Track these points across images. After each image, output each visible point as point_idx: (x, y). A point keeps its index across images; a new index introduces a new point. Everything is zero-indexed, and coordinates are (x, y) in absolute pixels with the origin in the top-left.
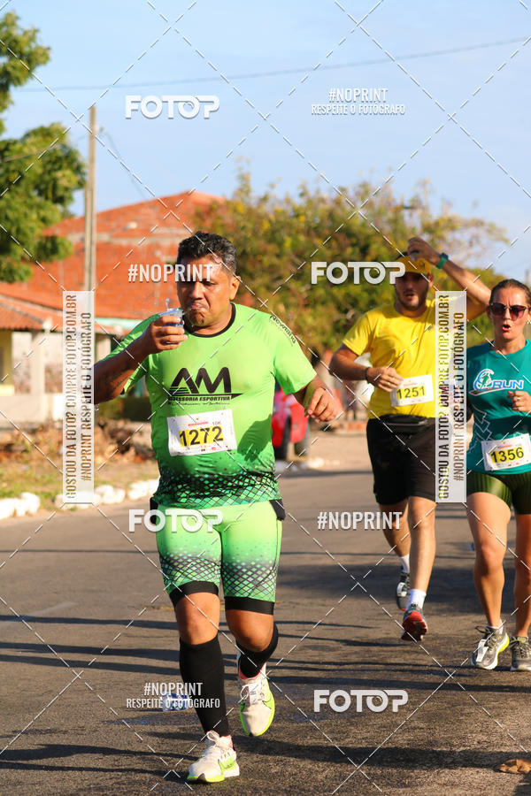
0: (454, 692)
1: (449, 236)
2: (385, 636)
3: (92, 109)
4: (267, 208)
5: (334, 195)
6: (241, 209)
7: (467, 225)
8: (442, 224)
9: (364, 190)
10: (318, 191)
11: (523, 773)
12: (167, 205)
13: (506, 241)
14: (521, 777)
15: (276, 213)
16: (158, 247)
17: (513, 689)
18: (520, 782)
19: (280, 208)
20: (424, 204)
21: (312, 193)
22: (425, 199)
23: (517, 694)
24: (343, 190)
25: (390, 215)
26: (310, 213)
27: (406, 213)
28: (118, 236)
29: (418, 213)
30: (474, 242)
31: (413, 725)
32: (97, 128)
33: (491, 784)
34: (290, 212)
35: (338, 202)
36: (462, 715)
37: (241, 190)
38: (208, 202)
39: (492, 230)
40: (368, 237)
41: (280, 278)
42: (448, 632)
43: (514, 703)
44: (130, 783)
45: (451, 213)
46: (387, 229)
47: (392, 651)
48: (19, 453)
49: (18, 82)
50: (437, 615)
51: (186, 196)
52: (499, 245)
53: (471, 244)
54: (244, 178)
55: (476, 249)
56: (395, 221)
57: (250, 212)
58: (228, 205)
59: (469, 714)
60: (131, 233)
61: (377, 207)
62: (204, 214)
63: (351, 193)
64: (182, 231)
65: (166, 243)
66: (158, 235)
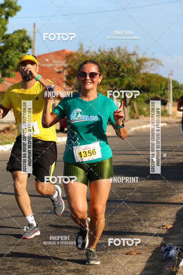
0: (146, 204)
1: (145, 63)
2: (125, 187)
3: (34, 24)
4: (88, 55)
5: (109, 50)
6: (80, 55)
7: (150, 60)
8: (143, 60)
9: (119, 49)
10: (104, 49)
12: (58, 54)
13: (162, 65)
14: (167, 230)
15: (91, 56)
16: (55, 66)
17: (164, 203)
18: (167, 231)
19: (92, 54)
20: (137, 54)
21: (102, 50)
22: (137, 52)
23: (166, 205)
24: (112, 49)
25: (126, 57)
26: (102, 56)
27: (131, 56)
28: (42, 63)
29: (135, 56)
30: (152, 65)
31: (133, 214)
32: (36, 29)
34: (95, 56)
35: (110, 53)
36: (149, 211)
37: (80, 49)
38: (70, 53)
39: (158, 61)
40: (120, 64)
42: (144, 186)
43: (164, 208)
44: (46, 232)
45: (146, 56)
46: (126, 61)
47: (127, 192)
48: (11, 130)
49: (12, 16)
50: (141, 180)
51: (63, 51)
52: (160, 66)
53: (151, 66)
54: (81, 45)
55: (153, 67)
56: (129, 60)
57: (83, 56)
58: (77, 54)
59: (151, 211)
60: (46, 62)
61: (122, 55)
62: (69, 56)
63: (114, 50)
64: (62, 62)
65: (57, 65)
66: (54, 63)
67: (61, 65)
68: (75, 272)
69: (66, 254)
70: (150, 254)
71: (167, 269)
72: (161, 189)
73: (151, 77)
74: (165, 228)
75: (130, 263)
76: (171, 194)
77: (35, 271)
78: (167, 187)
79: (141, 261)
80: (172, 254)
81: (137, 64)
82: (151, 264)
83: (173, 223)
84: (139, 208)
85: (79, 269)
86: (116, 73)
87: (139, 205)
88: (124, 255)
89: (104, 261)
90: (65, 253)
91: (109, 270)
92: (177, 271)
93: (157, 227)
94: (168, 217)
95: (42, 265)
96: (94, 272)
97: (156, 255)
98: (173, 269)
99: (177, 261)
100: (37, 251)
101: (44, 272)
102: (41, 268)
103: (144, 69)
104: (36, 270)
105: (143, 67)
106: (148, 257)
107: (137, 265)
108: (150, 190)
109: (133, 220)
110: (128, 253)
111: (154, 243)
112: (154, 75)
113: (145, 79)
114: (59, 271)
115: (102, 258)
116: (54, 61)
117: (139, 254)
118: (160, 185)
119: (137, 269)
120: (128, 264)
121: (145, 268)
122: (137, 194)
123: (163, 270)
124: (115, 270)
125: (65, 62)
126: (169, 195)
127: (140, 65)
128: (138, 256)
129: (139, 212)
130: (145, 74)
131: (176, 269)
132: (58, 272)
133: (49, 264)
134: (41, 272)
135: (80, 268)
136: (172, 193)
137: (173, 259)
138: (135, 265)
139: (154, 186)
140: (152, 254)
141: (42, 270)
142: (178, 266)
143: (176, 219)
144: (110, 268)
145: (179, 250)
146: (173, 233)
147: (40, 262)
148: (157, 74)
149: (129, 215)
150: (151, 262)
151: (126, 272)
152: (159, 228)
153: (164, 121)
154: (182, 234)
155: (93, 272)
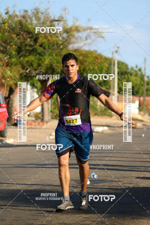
1: (76, 34)
5: (22, 14)
7: (84, 29)
9: (37, 11)
10: (14, 12)
13: (103, 38)
21: (11, 13)
24: (26, 11)
26: (10, 22)
27: (56, 23)
29: (61, 23)
30: (88, 37)
45: (77, 24)
53: (86, 38)
55: (89, 41)
63: (30, 13)
81: (65, 35)
86: (31, 49)
103: (74, 43)
105: (73, 40)
112: (91, 53)
127: (68, 37)
139: (87, 222)
148: (96, 51)
153: (104, 124)
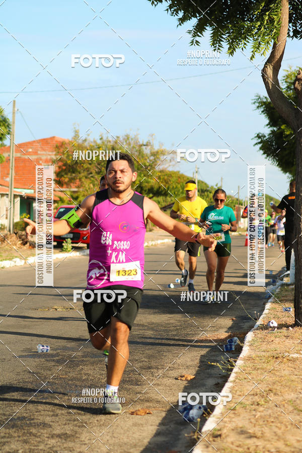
0: (159, 346)
1: (162, 158)
3: (14, 102)
4: (86, 144)
5: (114, 139)
7: (169, 153)
8: (160, 152)
9: (127, 138)
10: (107, 138)
11: (187, 380)
12: (45, 142)
14: (186, 382)
15: (90, 146)
16: (41, 160)
18: (186, 384)
19: (92, 144)
20: (152, 144)
21: (105, 138)
22: (152, 142)
23: (186, 348)
24: (118, 137)
25: (137, 148)
26: (104, 146)
27: (144, 148)
28: (24, 154)
29: (149, 147)
30: (172, 160)
31: (142, 360)
32: (16, 109)
33: (174, 385)
34: (96, 146)
35: (116, 142)
36: (163, 356)
37: (75, 137)
38: (62, 141)
41: (91, 173)
42: (157, 321)
43: (184, 351)
45: (163, 148)
46: (136, 154)
51: (53, 138)
54: (76, 132)
55: (173, 163)
56: (140, 152)
58: (70, 143)
59: (166, 356)
60: (29, 154)
61: (132, 145)
62: (60, 146)
63: (121, 139)
64: (50, 153)
65: (44, 158)
66: (40, 154)
67: (49, 157)
68: (61, 438)
69: (50, 413)
70: (164, 414)
71: (186, 435)
72: (181, 326)
73: (170, 175)
74: (184, 379)
75: (136, 426)
76: (193, 333)
77: (7, 435)
78: (189, 324)
79: (150, 423)
80: (193, 414)
81: (152, 158)
82: (164, 428)
83: (195, 373)
84: (150, 351)
85: (66, 433)
87: (150, 347)
88: (128, 415)
89: (101, 423)
90: (48, 411)
91: (108, 436)
92: (199, 438)
93: (173, 377)
94: (189, 364)
95: (17, 427)
96: (88, 438)
97: (171, 415)
98: (194, 436)
99: (199, 424)
100: (11, 408)
101: (19, 437)
102: (15, 432)
103: (159, 164)
104: (9, 434)
105: (159, 162)
106: (160, 419)
107: (145, 428)
108: (165, 327)
109: (142, 368)
110: (133, 412)
111: (169, 399)
112: (174, 173)
113: (162, 177)
114: (39, 435)
115: (99, 419)
116: (39, 152)
117: (148, 413)
118: (179, 321)
119: (145, 434)
120: (134, 428)
121: (156, 433)
122: (148, 332)
123: (180, 437)
124: (115, 435)
125: (54, 153)
126: (191, 334)
127: (155, 159)
128: (147, 417)
129: (150, 357)
130: (161, 171)
131: (198, 435)
132: (37, 437)
133: (26, 426)
134: (15, 437)
135: (68, 432)
136: (195, 332)
137: (195, 421)
138: (142, 429)
139: (171, 321)
140: (166, 414)
141: (16, 435)
142: (200, 430)
143: (199, 367)
144: (109, 432)
145: (202, 409)
146: (195, 385)
147: (14, 423)
148: (179, 172)
149: (137, 360)
150: (164, 425)
151: (131, 439)
152: (176, 379)
154: (207, 387)
155: (86, 438)
